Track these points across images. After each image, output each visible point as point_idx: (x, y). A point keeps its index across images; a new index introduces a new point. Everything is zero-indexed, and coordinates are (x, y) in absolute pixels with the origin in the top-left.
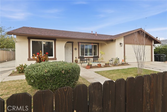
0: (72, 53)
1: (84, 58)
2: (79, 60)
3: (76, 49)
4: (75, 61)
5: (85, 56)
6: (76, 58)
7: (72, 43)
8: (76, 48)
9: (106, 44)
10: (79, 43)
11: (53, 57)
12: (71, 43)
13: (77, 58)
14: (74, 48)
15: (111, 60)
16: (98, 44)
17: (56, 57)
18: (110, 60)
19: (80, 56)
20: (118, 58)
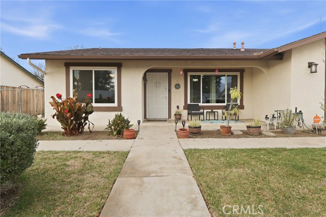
0: (167, 96)
1: (199, 108)
2: (185, 113)
3: (178, 87)
4: (175, 115)
5: (201, 104)
6: (178, 107)
7: (169, 71)
8: (179, 85)
9: (264, 70)
10: (186, 71)
11: (115, 105)
12: (167, 73)
13: (181, 108)
14: (173, 83)
15: (273, 117)
16: (242, 71)
17: (122, 105)
18: (270, 116)
19: (189, 102)
20: (298, 111)
